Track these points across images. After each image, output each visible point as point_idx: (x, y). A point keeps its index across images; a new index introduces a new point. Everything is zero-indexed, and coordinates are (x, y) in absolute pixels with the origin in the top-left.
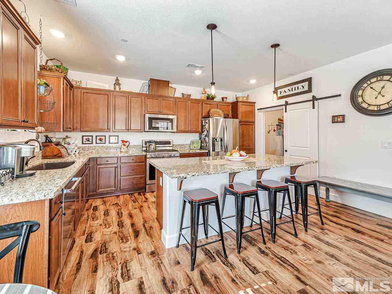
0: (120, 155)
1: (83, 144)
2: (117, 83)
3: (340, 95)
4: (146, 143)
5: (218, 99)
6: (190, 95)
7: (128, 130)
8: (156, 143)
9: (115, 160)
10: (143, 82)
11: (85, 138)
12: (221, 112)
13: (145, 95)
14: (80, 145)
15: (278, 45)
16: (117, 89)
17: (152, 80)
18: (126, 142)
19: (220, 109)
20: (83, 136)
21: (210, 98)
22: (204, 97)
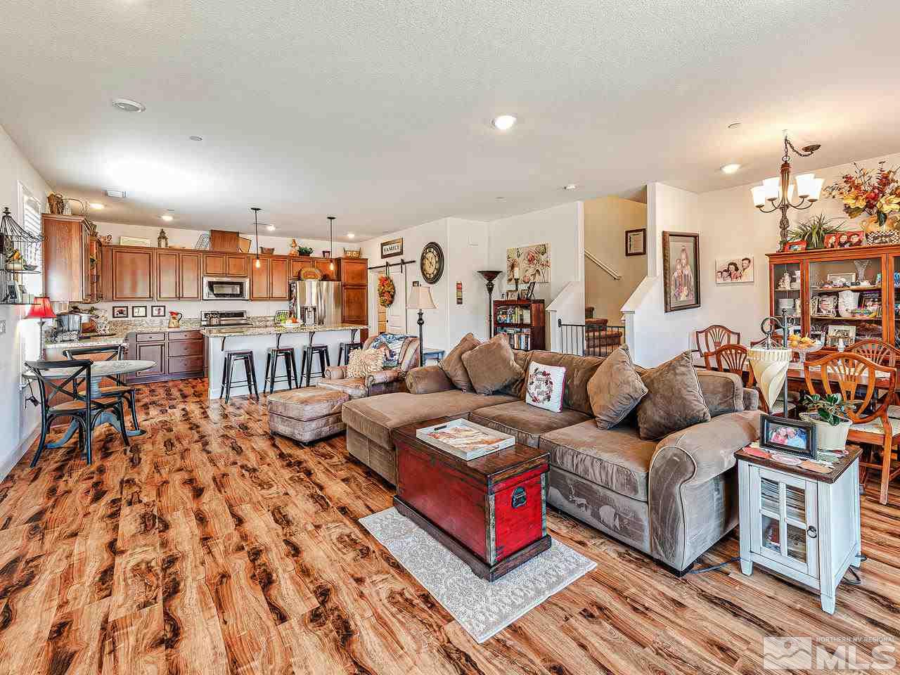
0: (168, 330)
1: (114, 317)
2: (162, 236)
3: (414, 262)
4: (206, 315)
5: (316, 254)
6: (273, 249)
7: (179, 298)
8: (222, 315)
9: (161, 337)
10: (201, 232)
11: (116, 310)
12: (317, 272)
13: (204, 252)
14: (111, 319)
15: (334, 218)
16: (163, 245)
17: (213, 232)
18: (177, 314)
19: (317, 268)
20: (114, 308)
21: (304, 253)
22: (295, 251)
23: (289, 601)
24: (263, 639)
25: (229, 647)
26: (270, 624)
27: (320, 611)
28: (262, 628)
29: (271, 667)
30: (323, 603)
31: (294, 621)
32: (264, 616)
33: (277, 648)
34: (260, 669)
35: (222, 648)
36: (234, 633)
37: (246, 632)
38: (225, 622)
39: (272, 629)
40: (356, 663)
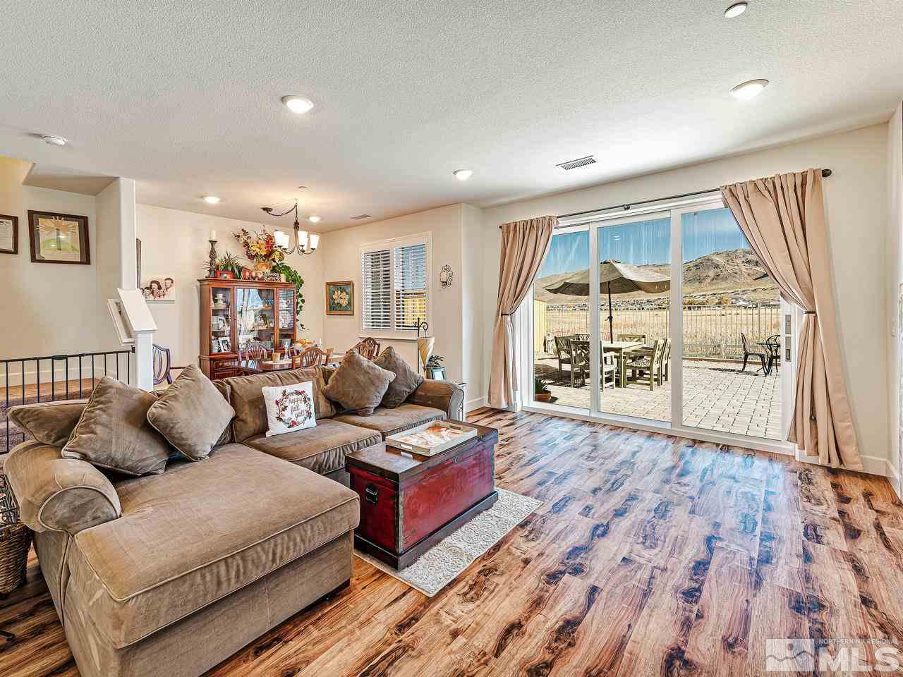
23: (576, 596)
24: (619, 591)
25: (641, 607)
26: (604, 594)
27: (571, 571)
28: (611, 596)
29: (628, 573)
30: (563, 573)
31: (591, 581)
32: (602, 603)
33: (615, 579)
34: (634, 579)
35: (645, 612)
36: (631, 612)
37: (623, 605)
38: (629, 626)
39: (607, 590)
40: (592, 539)
